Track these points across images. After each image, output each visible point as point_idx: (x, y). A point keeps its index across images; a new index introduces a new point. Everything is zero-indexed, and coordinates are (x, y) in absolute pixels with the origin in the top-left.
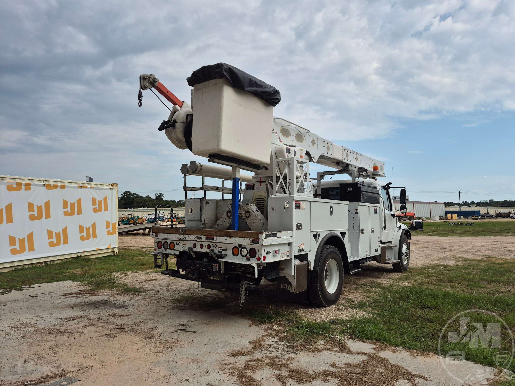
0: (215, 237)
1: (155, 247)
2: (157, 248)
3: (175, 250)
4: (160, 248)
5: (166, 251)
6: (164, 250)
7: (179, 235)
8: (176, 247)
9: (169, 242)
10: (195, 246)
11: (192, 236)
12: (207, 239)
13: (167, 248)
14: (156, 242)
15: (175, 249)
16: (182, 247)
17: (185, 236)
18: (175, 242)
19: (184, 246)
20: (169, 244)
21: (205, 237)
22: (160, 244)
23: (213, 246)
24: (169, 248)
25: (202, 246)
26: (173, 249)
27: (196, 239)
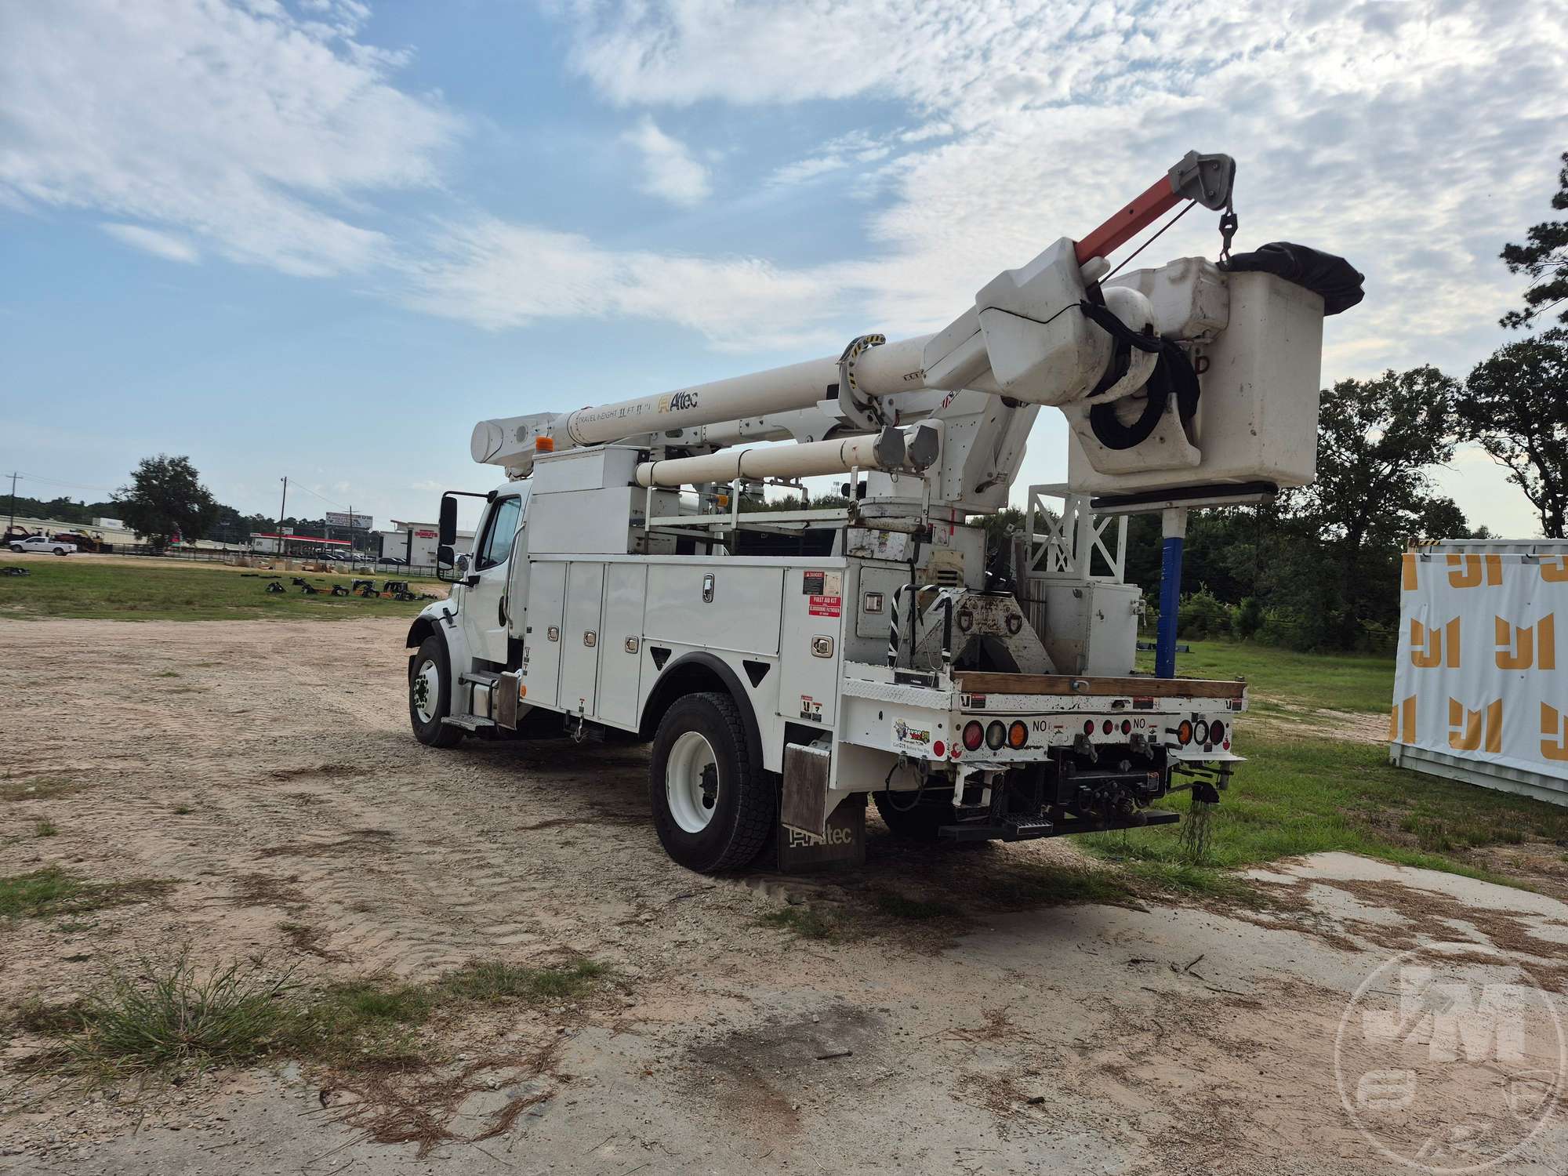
0: (1155, 700)
1: (955, 745)
2: (961, 747)
3: (1028, 748)
4: (972, 746)
5: (995, 754)
6: (990, 752)
7: (1058, 698)
8: (1034, 738)
9: (1008, 722)
10: (1089, 727)
11: (1096, 698)
12: (1136, 705)
13: (1001, 744)
14: (958, 728)
15: (1029, 743)
16: (1052, 734)
17: (1076, 699)
18: (1028, 722)
19: (1059, 732)
20: (1007, 728)
21: (1131, 699)
22: (975, 731)
23: (1137, 724)
24: (1007, 742)
25: (1107, 728)
26: (1021, 745)
27: (1108, 708)
